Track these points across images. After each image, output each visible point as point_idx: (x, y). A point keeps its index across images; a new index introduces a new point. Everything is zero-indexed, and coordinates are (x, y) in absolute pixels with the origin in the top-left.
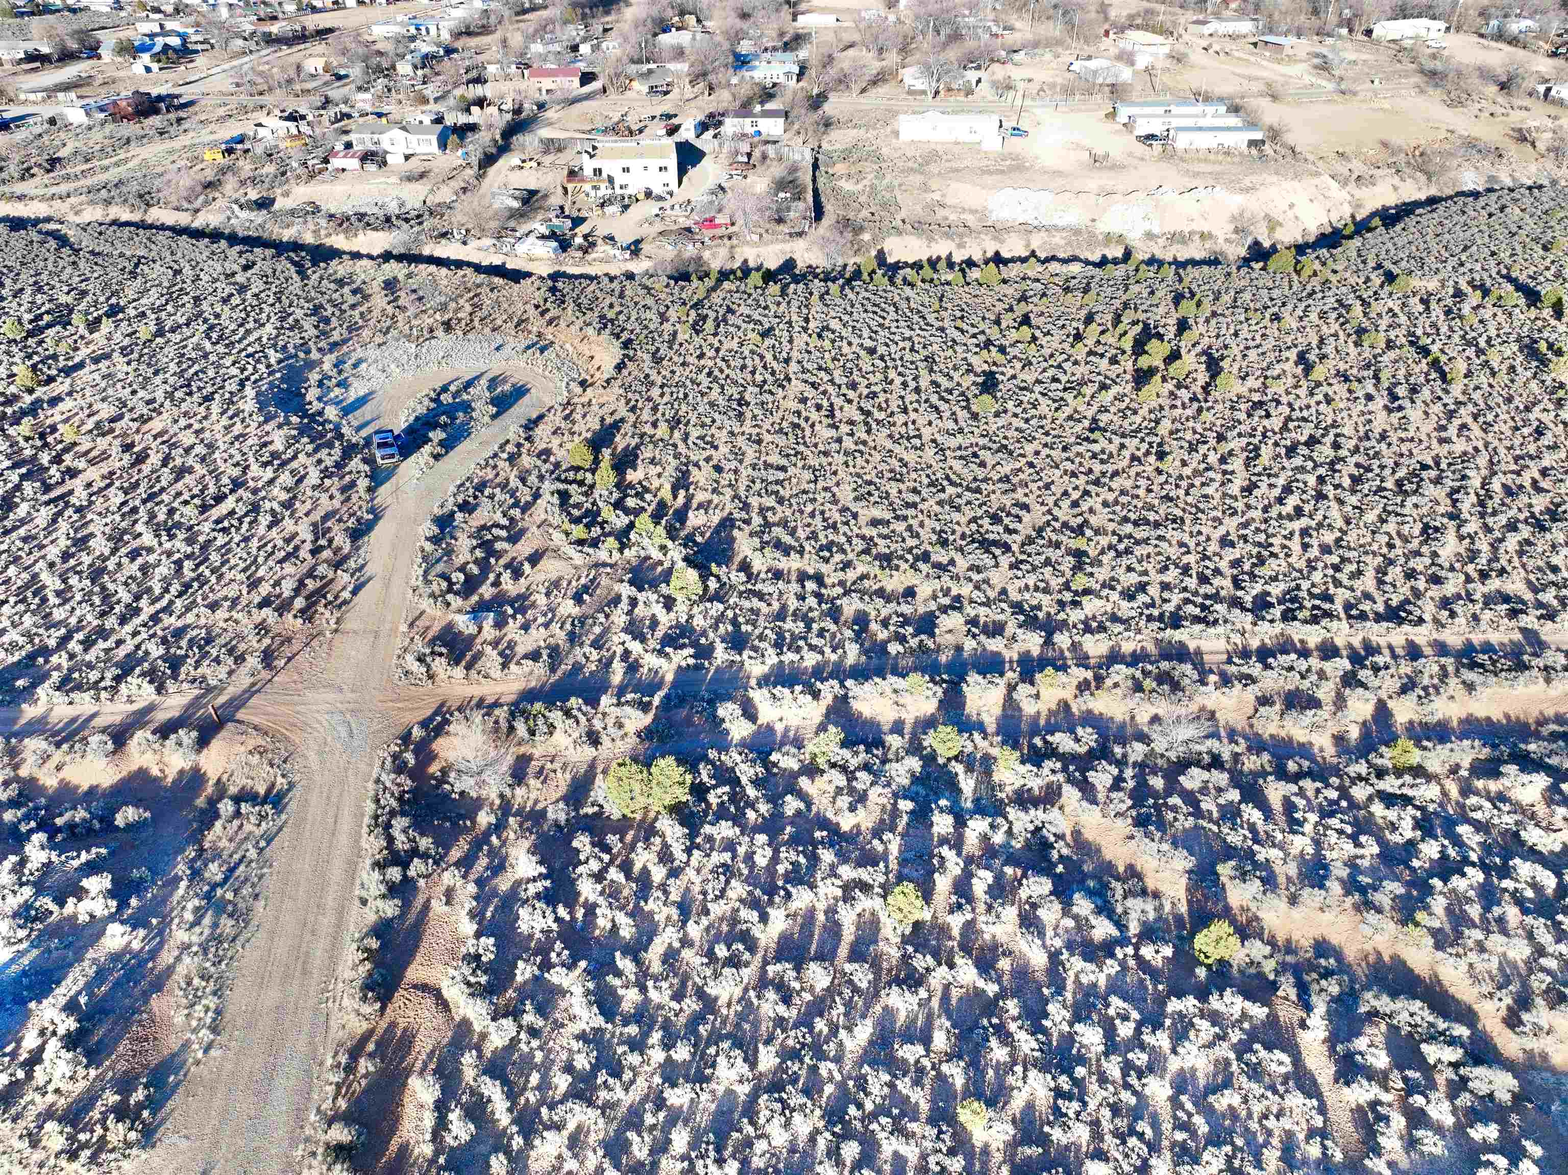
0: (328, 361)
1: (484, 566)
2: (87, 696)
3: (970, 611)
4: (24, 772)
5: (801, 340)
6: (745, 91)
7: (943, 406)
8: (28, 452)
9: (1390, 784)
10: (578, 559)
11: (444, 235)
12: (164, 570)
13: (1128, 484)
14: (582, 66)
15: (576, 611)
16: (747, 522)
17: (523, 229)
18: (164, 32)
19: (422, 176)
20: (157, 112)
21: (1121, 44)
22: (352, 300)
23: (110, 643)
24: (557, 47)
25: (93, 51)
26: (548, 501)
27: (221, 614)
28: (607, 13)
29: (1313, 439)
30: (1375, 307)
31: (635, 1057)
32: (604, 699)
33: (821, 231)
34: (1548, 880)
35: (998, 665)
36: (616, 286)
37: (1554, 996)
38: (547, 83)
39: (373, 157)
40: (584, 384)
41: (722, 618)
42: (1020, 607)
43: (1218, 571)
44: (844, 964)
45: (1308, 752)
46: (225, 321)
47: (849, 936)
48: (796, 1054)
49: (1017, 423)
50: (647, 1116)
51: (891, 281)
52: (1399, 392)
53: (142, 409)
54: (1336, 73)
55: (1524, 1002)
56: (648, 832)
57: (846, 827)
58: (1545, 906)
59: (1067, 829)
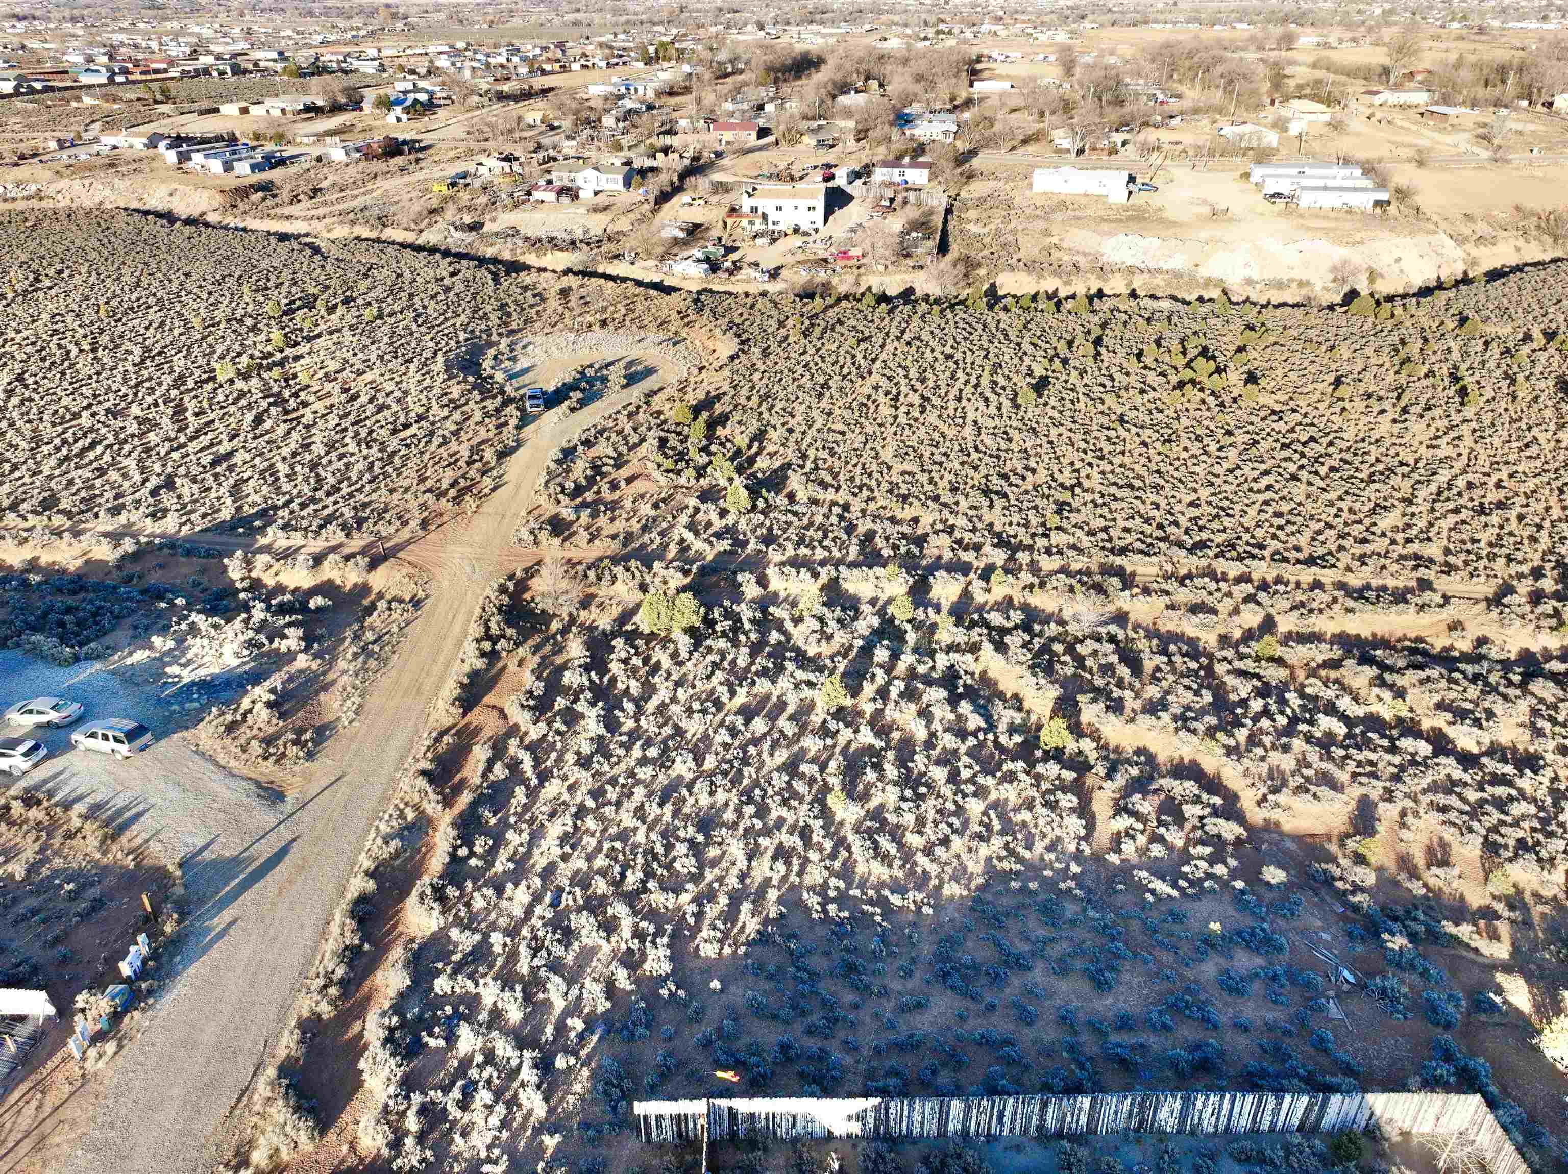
0: (505, 342)
1: (591, 481)
2: (299, 534)
3: (957, 535)
4: (254, 574)
5: (889, 348)
6: (901, 146)
7: (993, 397)
8: (275, 389)
9: (1248, 665)
10: (663, 480)
11: (617, 257)
12: (360, 466)
13: (1127, 460)
14: (762, 122)
15: (653, 513)
16: (802, 467)
17: (686, 254)
18: (416, 90)
19: (606, 208)
20: (401, 153)
21: (1283, 112)
22: (532, 301)
23: (319, 506)
24: (745, 106)
25: (356, 104)
26: (652, 442)
27: (396, 496)
28: (798, 78)
29: (1312, 439)
30: (1433, 345)
31: (621, 752)
32: (657, 565)
33: (942, 265)
34: (1340, 729)
35: (965, 568)
36: (749, 301)
37: (1301, 790)
38: (728, 136)
39: (568, 192)
40: (701, 369)
41: (762, 525)
42: (999, 535)
43: (1176, 523)
44: (782, 722)
45: (1192, 642)
46: (430, 311)
47: (790, 709)
48: (730, 762)
49: (1051, 413)
50: (622, 780)
51: (991, 307)
52: (1413, 410)
53: (359, 366)
54: (1496, 142)
55: (1275, 790)
56: (666, 641)
57: (812, 651)
58: (1326, 743)
59: (977, 669)
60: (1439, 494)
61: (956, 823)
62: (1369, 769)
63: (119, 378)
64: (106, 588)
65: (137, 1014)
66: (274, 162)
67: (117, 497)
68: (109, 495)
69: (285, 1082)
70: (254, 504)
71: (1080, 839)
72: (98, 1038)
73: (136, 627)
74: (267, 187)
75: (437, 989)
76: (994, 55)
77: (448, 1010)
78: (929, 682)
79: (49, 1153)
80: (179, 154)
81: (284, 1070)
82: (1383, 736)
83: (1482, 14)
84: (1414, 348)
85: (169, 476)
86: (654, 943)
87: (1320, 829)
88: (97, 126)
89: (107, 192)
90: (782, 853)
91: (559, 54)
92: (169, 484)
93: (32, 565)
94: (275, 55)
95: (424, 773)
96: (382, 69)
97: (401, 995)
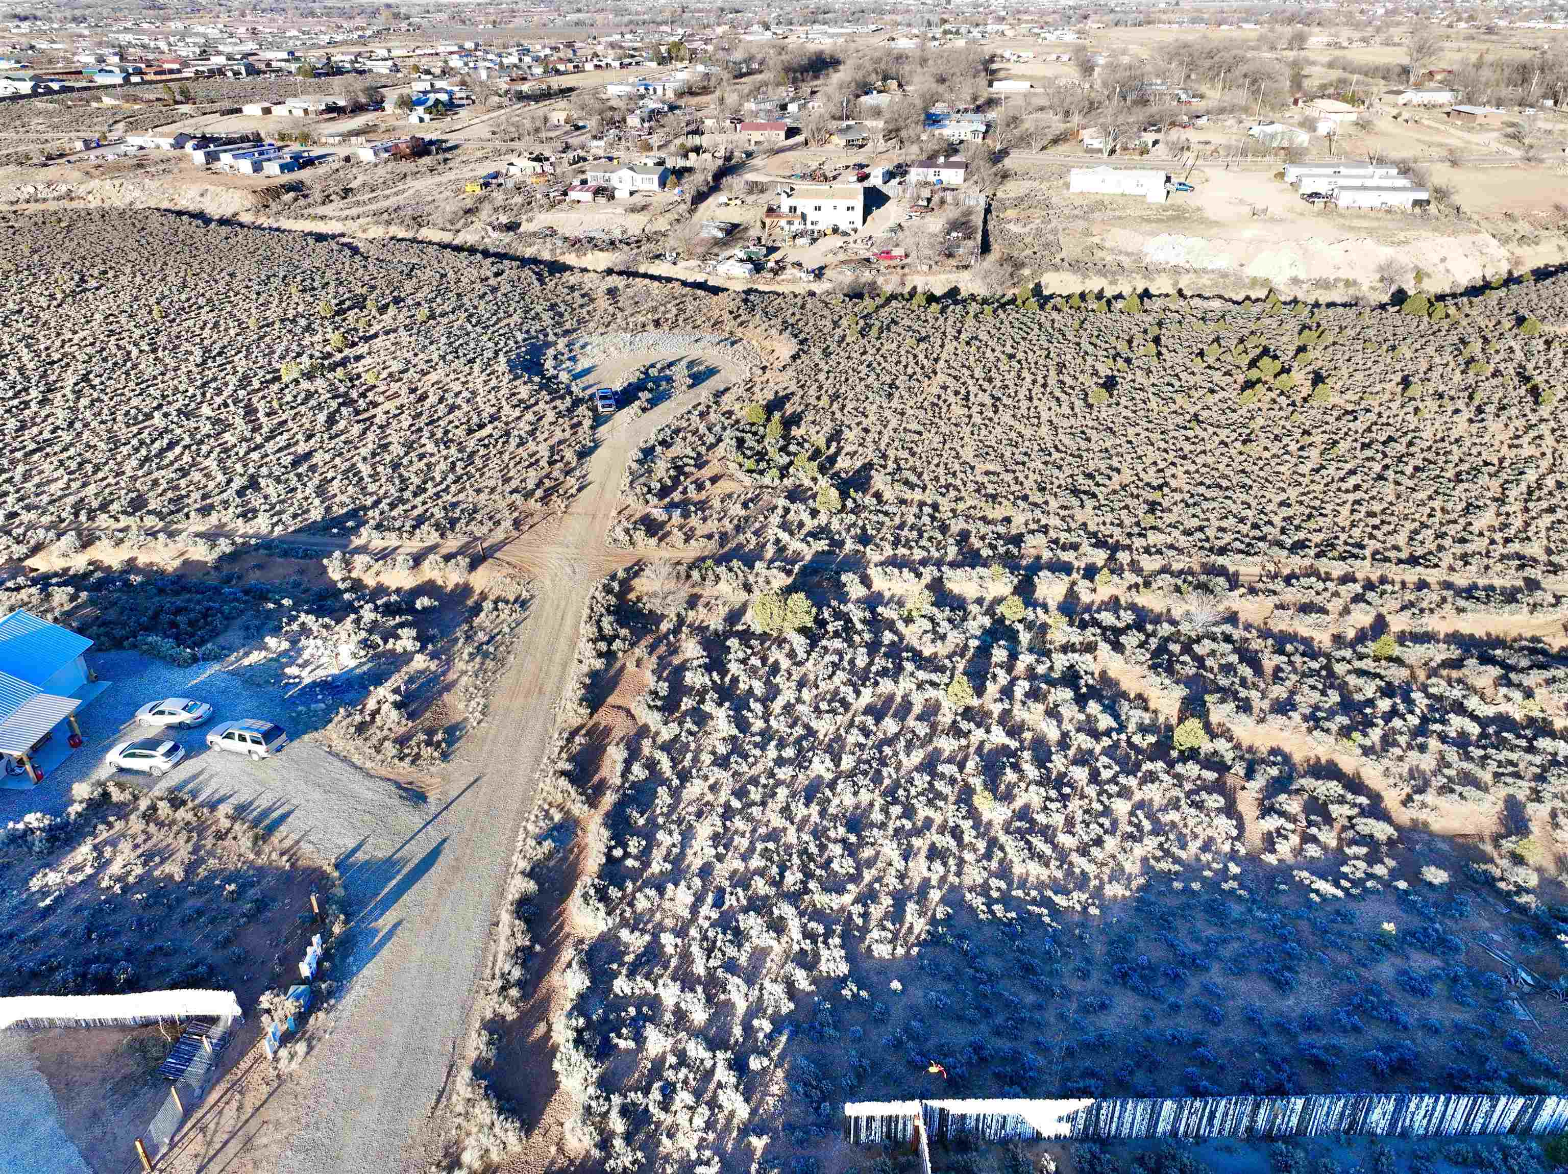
0: (561, 343)
1: (676, 481)
2: (394, 535)
3: (1053, 534)
4: (354, 575)
5: (950, 347)
6: (932, 146)
7: (1063, 397)
9: (1367, 664)
10: (747, 481)
11: (658, 257)
12: (443, 466)
13: (1210, 460)
14: (789, 122)
15: (743, 513)
16: (884, 467)
17: (725, 254)
18: (434, 90)
19: (644, 208)
20: (429, 153)
21: (1308, 112)
22: (581, 301)
23: (408, 506)
24: (768, 106)
25: (378, 105)
26: (729, 440)
27: (483, 496)
28: (816, 77)
29: (1391, 439)
30: (1495, 345)
31: (757, 752)
32: (758, 565)
33: (985, 264)
34: (1474, 729)
35: (1067, 568)
36: (799, 301)
37: (1445, 790)
38: (756, 136)
39: (604, 192)
40: (764, 368)
41: (854, 525)
42: (1094, 535)
43: (1270, 523)
44: (911, 722)
45: (1307, 642)
46: (481, 310)
47: (917, 709)
48: (868, 762)
49: (1125, 413)
50: (763, 781)
51: (1042, 307)
52: (1487, 409)
53: (422, 366)
54: (1527, 141)
55: (1420, 791)
56: (781, 641)
57: (927, 652)
58: (1462, 742)
59: (1096, 669)
60: (1530, 493)
61: (1107, 823)
62: (1510, 769)
63: (184, 378)
64: (209, 588)
65: (321, 1015)
66: (301, 162)
67: (204, 497)
68: (196, 495)
69: (484, 1083)
70: (342, 505)
71: (1235, 839)
72: (286, 1039)
73: (247, 628)
74: (297, 187)
75: (617, 990)
76: (1007, 55)
77: (632, 1011)
78: (1052, 683)
79: (258, 1154)
80: (208, 154)
81: (480, 1070)
82: (1519, 736)
83: (1487, 13)
84: (1476, 346)
85: (252, 477)
86: (825, 943)
87: (1470, 829)
88: (121, 126)
89: (137, 193)
90: (934, 853)
91: (570, 54)
92: (253, 484)
93: (131, 565)
94: (285, 55)
95: (563, 773)
96: (396, 69)
97: (581, 996)
